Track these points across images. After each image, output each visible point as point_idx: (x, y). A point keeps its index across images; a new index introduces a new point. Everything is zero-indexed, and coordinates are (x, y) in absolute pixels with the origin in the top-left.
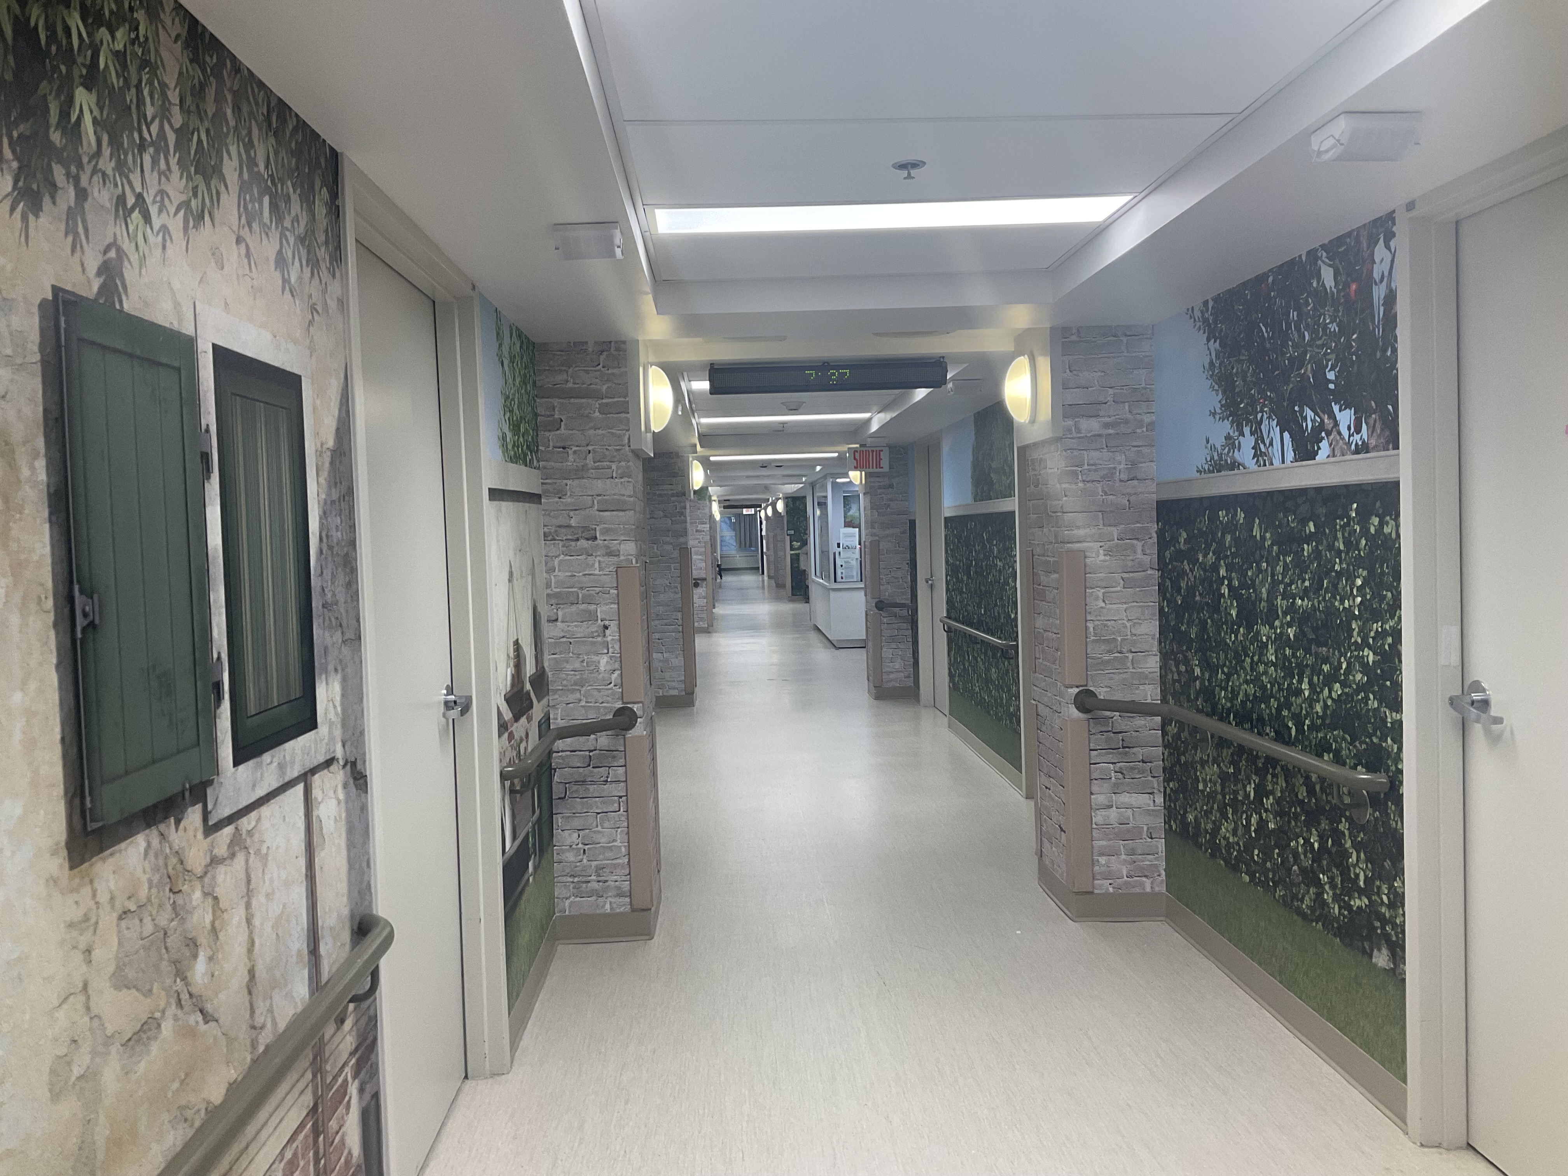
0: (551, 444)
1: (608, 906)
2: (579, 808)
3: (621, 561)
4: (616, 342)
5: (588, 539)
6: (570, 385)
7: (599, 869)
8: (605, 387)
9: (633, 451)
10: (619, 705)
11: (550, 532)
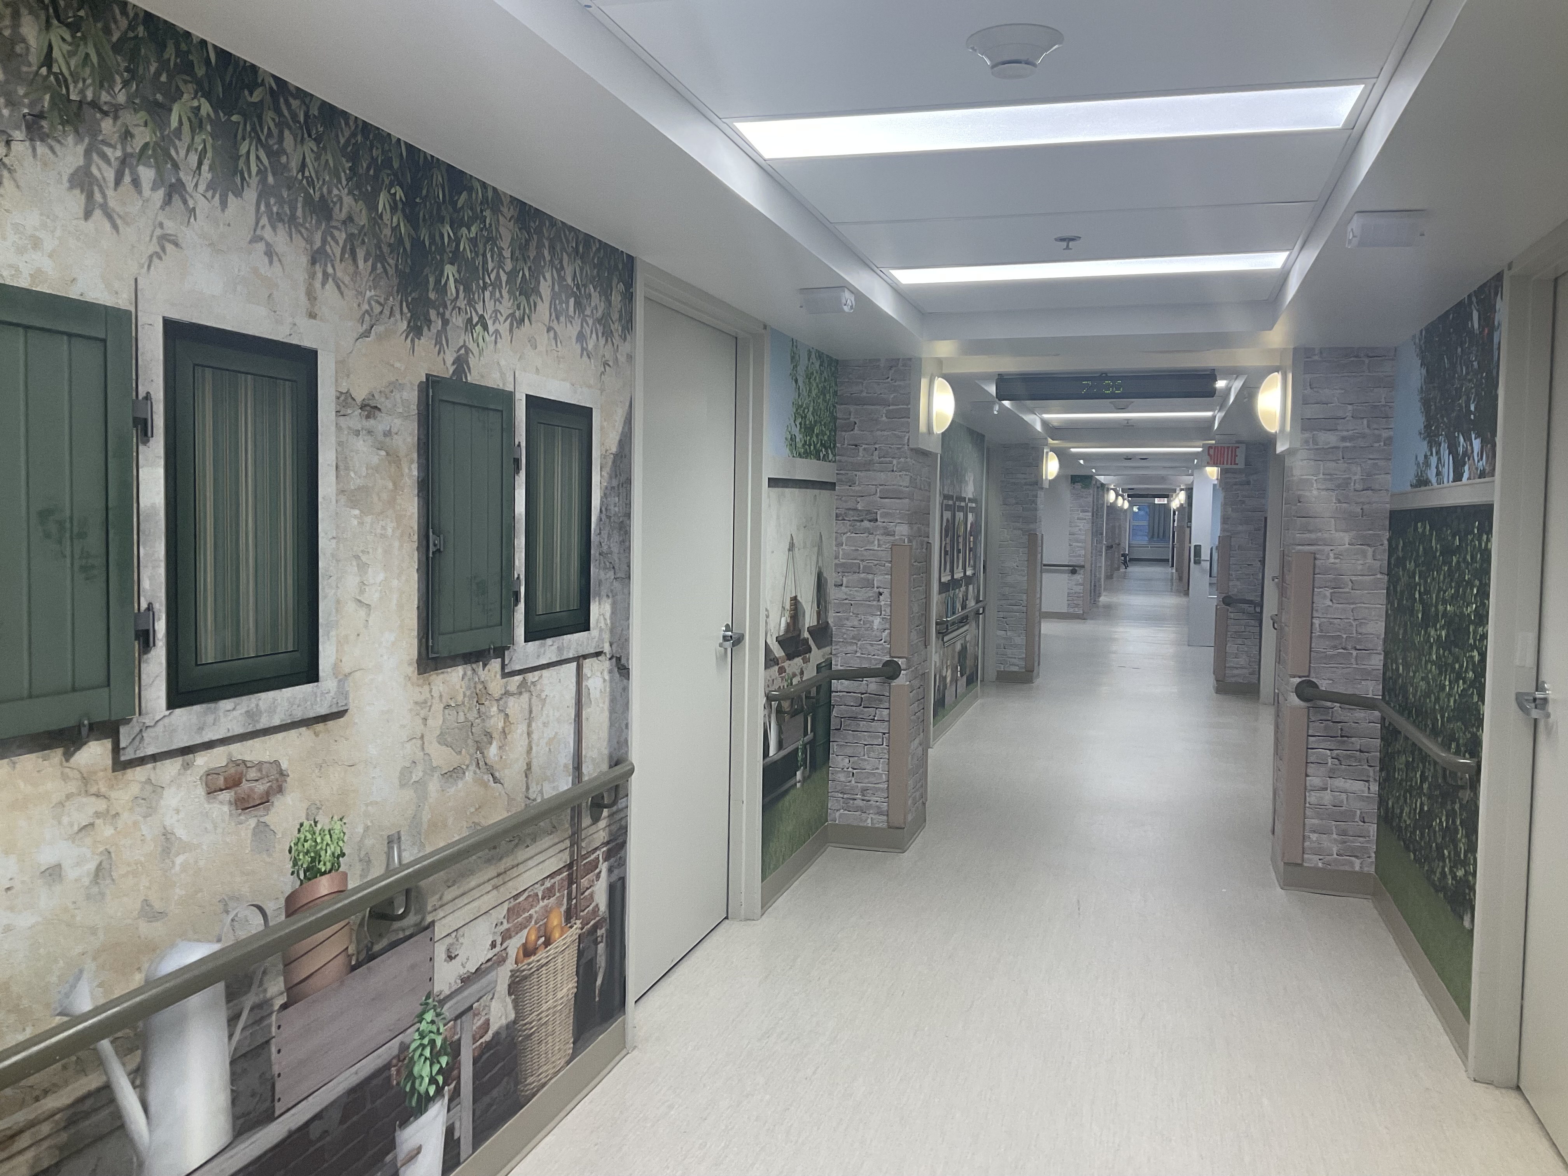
0: (846, 442)
1: (869, 821)
2: (850, 739)
3: (896, 540)
4: (904, 359)
5: (870, 521)
6: (864, 394)
7: (864, 791)
8: (892, 396)
9: (912, 450)
10: (887, 658)
11: (841, 514)
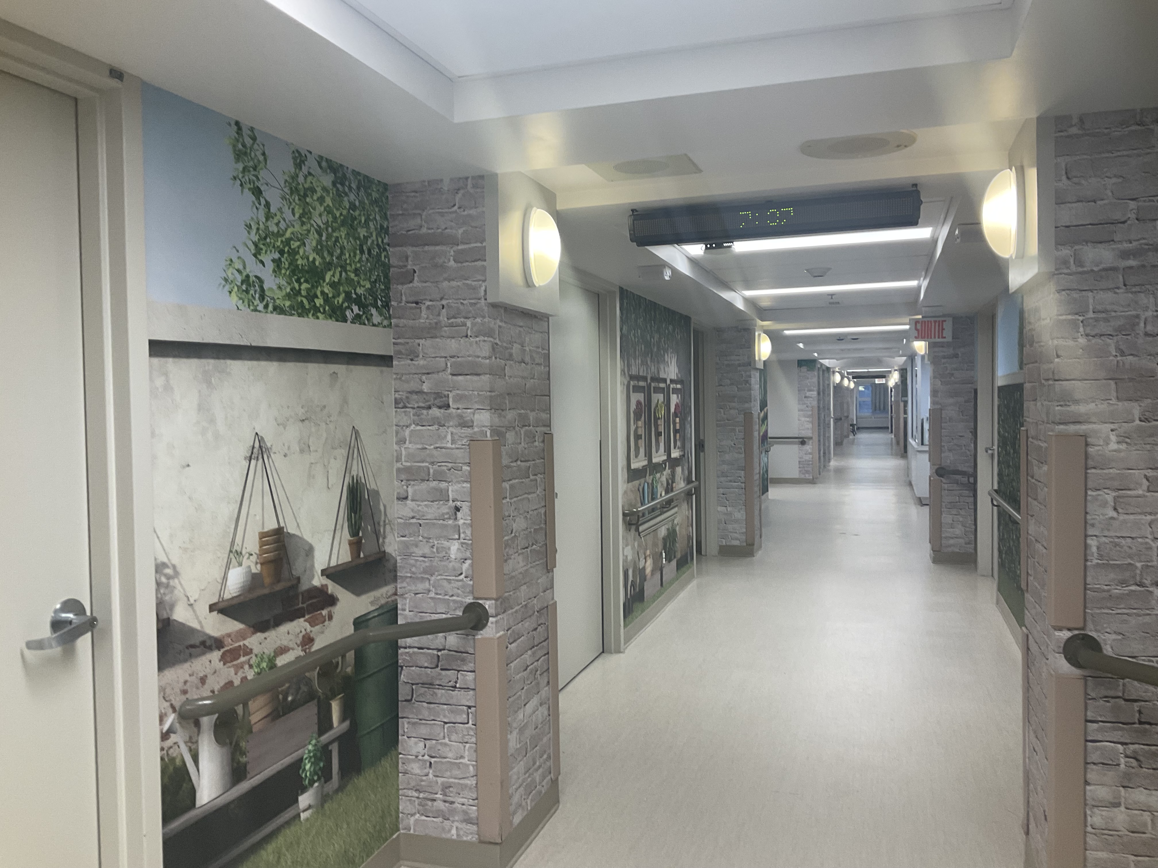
0: (404, 298)
1: (454, 831)
2: (425, 714)
3: (475, 433)
5: (440, 407)
6: (424, 230)
7: (446, 788)
8: (461, 231)
10: (469, 600)
11: (401, 399)
